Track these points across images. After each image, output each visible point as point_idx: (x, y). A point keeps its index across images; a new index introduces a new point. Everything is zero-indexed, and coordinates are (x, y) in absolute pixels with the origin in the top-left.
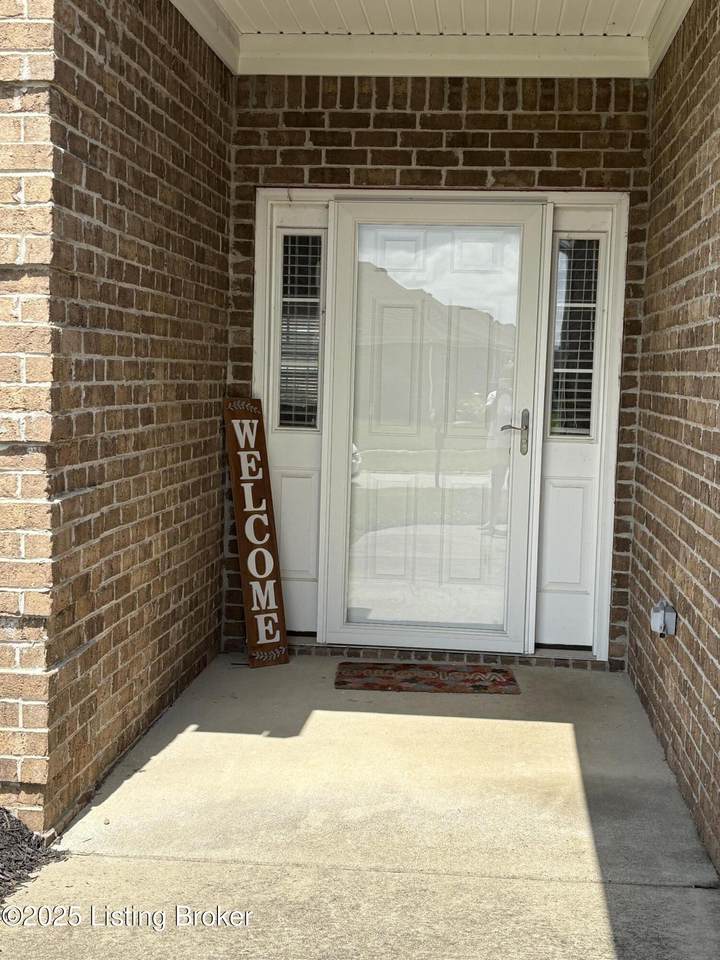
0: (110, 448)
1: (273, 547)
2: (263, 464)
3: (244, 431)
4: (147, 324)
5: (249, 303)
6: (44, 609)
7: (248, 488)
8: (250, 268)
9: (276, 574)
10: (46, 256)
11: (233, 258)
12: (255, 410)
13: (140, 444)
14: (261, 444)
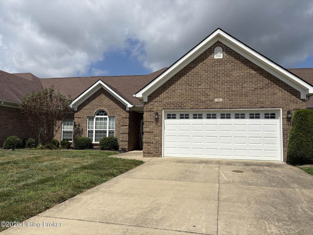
0: (131, 134)
1: (141, 142)
2: (141, 137)
3: (140, 135)
4: (133, 128)
5: (140, 127)
6: (128, 141)
7: (140, 139)
8: (140, 125)
9: (141, 144)
10: (128, 125)
11: (139, 124)
12: (140, 133)
13: (132, 134)
14: (141, 136)
